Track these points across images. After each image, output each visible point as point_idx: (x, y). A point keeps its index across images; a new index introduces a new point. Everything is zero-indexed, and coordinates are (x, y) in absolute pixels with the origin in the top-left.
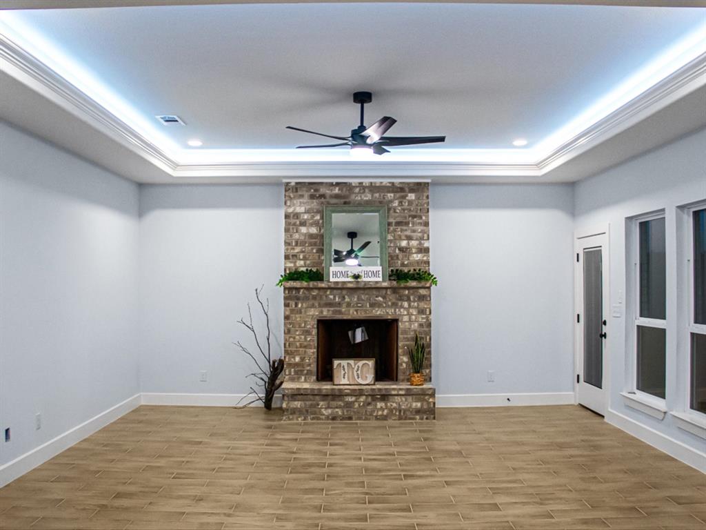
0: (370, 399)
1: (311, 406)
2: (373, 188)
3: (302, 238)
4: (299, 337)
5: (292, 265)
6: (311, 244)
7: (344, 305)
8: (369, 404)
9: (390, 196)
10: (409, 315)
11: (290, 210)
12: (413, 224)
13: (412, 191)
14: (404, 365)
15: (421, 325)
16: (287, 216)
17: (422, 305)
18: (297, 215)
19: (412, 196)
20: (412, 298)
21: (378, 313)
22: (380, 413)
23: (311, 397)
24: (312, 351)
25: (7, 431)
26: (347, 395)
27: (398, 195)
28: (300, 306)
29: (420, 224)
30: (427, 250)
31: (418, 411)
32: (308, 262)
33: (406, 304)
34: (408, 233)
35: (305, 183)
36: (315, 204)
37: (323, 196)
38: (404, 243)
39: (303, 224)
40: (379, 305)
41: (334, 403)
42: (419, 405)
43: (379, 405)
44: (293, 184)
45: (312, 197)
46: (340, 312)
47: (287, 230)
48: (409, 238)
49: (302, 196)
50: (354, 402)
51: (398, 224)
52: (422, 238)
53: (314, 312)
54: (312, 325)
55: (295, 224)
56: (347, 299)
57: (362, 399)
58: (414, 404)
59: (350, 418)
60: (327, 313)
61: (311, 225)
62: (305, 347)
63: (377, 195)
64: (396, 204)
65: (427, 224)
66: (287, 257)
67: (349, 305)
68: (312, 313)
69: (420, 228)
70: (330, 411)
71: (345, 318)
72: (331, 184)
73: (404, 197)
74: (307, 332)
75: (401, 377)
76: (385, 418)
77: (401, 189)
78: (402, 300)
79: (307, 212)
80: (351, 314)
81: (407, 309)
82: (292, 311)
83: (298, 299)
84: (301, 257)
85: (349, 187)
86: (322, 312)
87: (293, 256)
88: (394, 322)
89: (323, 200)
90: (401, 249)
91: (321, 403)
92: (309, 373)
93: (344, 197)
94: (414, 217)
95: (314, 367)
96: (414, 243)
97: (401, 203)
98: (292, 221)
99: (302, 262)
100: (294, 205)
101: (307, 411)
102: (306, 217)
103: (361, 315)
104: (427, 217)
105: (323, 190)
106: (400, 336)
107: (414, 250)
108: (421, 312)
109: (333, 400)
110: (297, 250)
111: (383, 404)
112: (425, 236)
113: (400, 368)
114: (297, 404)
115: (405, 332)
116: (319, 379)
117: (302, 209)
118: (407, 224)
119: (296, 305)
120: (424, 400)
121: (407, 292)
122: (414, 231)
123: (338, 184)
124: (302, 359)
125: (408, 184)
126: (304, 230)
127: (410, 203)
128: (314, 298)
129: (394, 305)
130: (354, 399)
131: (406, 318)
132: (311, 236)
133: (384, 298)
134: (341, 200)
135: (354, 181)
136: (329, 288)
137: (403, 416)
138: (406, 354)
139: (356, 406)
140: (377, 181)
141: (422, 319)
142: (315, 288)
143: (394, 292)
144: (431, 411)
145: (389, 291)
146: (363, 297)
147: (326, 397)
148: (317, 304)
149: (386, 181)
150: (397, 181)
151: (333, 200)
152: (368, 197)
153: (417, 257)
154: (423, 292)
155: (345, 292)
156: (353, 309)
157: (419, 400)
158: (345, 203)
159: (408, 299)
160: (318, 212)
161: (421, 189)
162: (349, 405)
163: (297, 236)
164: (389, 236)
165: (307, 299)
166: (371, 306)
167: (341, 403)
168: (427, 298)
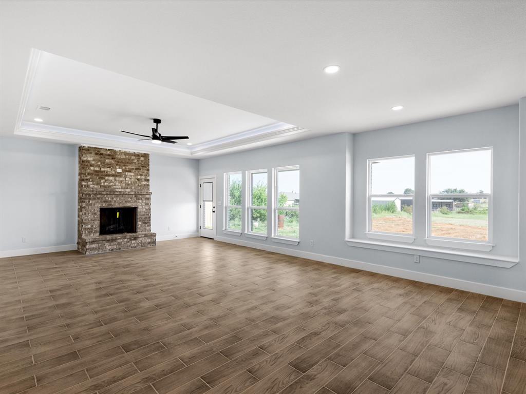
0: (129, 240)
1: (101, 246)
2: (126, 153)
3: (91, 172)
4: (90, 216)
5: (86, 184)
6: (95, 175)
7: (113, 202)
8: (128, 242)
9: (133, 157)
10: (142, 206)
11: (85, 159)
12: (143, 170)
13: (142, 156)
14: (140, 226)
15: (147, 210)
16: (83, 161)
17: (147, 202)
18: (88, 161)
19: (142, 159)
20: (143, 199)
21: (129, 205)
22: (133, 245)
23: (101, 242)
24: (97, 222)
27: (137, 157)
28: (91, 202)
29: (146, 170)
30: (148, 180)
31: (149, 243)
32: (94, 183)
33: (140, 201)
34: (141, 173)
35: (92, 147)
36: (98, 157)
37: (102, 154)
38: (139, 177)
39: (92, 165)
40: (129, 202)
41: (112, 243)
42: (150, 240)
43: (133, 242)
44: (86, 147)
45: (96, 154)
46: (111, 205)
48: (141, 175)
49: (91, 153)
50: (121, 242)
51: (137, 169)
52: (147, 176)
54: (97, 211)
55: (87, 165)
56: (115, 199)
57: (126, 240)
58: (148, 240)
59: (120, 249)
60: (104, 205)
61: (96, 166)
62: (94, 220)
63: (127, 156)
64: (136, 161)
65: (148, 170)
67: (115, 201)
68: (97, 206)
69: (146, 172)
70: (110, 247)
71: (114, 207)
72: (106, 150)
73: (139, 159)
74: (95, 214)
75: (138, 230)
76: (136, 247)
77: (138, 155)
78: (139, 200)
79: (94, 160)
80: (116, 205)
81: (141, 203)
83: (90, 199)
84: (91, 180)
85: (115, 152)
86: (102, 205)
87: (86, 180)
88: (135, 209)
89: (102, 156)
90: (138, 179)
91: (106, 244)
92: (96, 232)
93: (113, 156)
94: (143, 167)
95: (98, 229)
96: (143, 177)
97: (138, 161)
98: (84, 164)
99: (91, 183)
100: (87, 157)
101: (99, 248)
102: (93, 162)
103: (121, 206)
104: (149, 167)
105: (102, 152)
106: (138, 214)
107: (143, 180)
108: (147, 204)
110: (89, 177)
111: (135, 241)
112: (148, 175)
113: (138, 227)
114: (94, 246)
115: (140, 212)
116: (102, 234)
117: (91, 159)
118: (140, 169)
119: (89, 202)
120: (152, 238)
121: (141, 196)
122: (143, 172)
123: (109, 150)
124: (92, 226)
125: (141, 153)
126: (92, 168)
127: (142, 161)
128: (98, 199)
129: (136, 202)
130: (122, 240)
131: (140, 207)
132: (96, 171)
133: (131, 198)
134: (110, 157)
135: (117, 150)
136: (107, 194)
137: (143, 245)
138: (140, 221)
139: (123, 243)
140: (128, 151)
141: (147, 207)
142: (99, 194)
143: (135, 196)
144: (154, 242)
145: (134, 196)
146: (122, 198)
147: (108, 241)
148: (100, 201)
149: (132, 151)
150: (136, 152)
151: (107, 157)
152: (123, 157)
153: (145, 183)
154: (147, 196)
155: (113, 196)
156: (117, 203)
157: (150, 238)
158: (113, 159)
159: (142, 199)
160: (99, 161)
161: (146, 156)
162: (120, 243)
163: (89, 171)
164: (132, 174)
165: (94, 199)
166: (126, 202)
167: (116, 243)
168: (149, 199)
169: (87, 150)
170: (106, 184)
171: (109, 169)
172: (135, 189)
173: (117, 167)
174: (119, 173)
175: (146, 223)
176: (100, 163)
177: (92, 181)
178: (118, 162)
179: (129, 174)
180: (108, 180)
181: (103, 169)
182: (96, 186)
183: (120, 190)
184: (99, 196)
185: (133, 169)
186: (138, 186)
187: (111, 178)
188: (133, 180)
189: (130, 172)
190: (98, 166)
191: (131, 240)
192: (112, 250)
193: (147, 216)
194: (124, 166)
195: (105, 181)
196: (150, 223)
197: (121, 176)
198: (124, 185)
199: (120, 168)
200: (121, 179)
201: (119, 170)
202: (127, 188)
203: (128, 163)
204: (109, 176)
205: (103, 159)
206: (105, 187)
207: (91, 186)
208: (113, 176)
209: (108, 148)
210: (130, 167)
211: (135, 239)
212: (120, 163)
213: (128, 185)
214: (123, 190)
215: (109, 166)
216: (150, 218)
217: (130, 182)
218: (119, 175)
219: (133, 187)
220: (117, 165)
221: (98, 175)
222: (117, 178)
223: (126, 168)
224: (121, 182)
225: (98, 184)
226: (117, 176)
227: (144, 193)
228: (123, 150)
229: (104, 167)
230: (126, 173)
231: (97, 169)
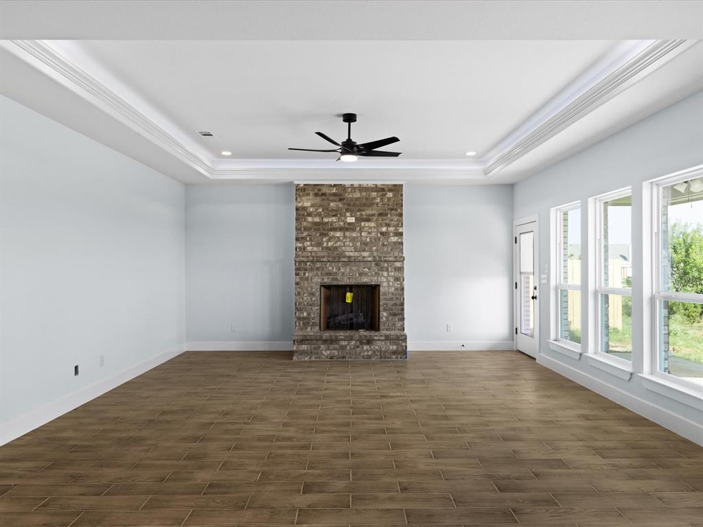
0: (358, 343)
1: (315, 348)
2: (361, 189)
3: (309, 225)
4: (306, 298)
5: (301, 245)
6: (315, 230)
7: (340, 274)
8: (358, 347)
9: (374, 194)
10: (388, 281)
11: (300, 205)
12: (391, 215)
13: (390, 190)
14: (384, 318)
15: (396, 289)
16: (297, 209)
17: (397, 274)
18: (304, 208)
19: (390, 195)
20: (390, 269)
21: (365, 280)
22: (366, 353)
23: (315, 341)
24: (316, 308)
25: (76, 368)
26: (342, 340)
27: (380, 194)
28: (307, 275)
29: (397, 215)
30: (401, 234)
31: (394, 353)
32: (313, 243)
33: (385, 274)
34: (387, 222)
35: (310, 185)
36: (318, 200)
37: (324, 194)
38: (384, 229)
39: (309, 215)
40: (366, 274)
41: (332, 346)
42: (395, 347)
43: (365, 347)
44: (302, 185)
45: (316, 195)
46: (336, 279)
47: (297, 219)
48: (388, 225)
49: (308, 194)
50: (346, 346)
51: (380, 215)
52: (397, 226)
53: (317, 280)
54: (316, 289)
55: (303, 215)
56: (342, 270)
57: (353, 343)
58: (391, 347)
59: (343, 357)
60: (327, 280)
61: (315, 216)
62: (311, 305)
63: (364, 194)
64: (378, 200)
65: (401, 215)
66: (297, 239)
67: (343, 274)
68: (316, 281)
69: (396, 218)
70: (328, 352)
71: (340, 284)
72: (331, 186)
73: (384, 195)
74: (313, 294)
75: (381, 327)
76: (370, 357)
77: (383, 190)
78: (382, 270)
79: (312, 206)
80: (345, 281)
81: (386, 278)
82: (301, 278)
83: (306, 270)
84: (308, 239)
85: (342, 187)
86: (323, 279)
87: (302, 238)
88: (377, 287)
89: (324, 197)
90: (382, 233)
91: (322, 346)
92: (314, 324)
93: (340, 195)
94: (392, 210)
95: (317, 320)
96: (392, 229)
97: (382, 199)
98: (301, 213)
99: (309, 243)
100: (302, 201)
101: (312, 352)
102: (311, 210)
103: (353, 282)
104: (402, 210)
105: (324, 190)
106: (381, 297)
107: (391, 234)
108: (397, 279)
109: (331, 344)
110: (305, 234)
111: (368, 347)
112: (400, 224)
113: (381, 320)
114: (304, 347)
115: (385, 294)
116: (322, 329)
117: (309, 204)
118: (386, 215)
119: (305, 274)
120: (399, 344)
121: (387, 265)
122: (392, 220)
123: (335, 185)
124: (309, 314)
125: (388, 185)
126: (310, 219)
127: (389, 199)
128: (318, 269)
129: (377, 274)
130: (346, 343)
131: (385, 284)
132: (316, 224)
133: (369, 269)
134: (338, 198)
135: (347, 183)
136: (329, 261)
137: (383, 356)
138: (385, 310)
139: (348, 348)
140: (364, 183)
141: (397, 285)
142: (318, 261)
143: (377, 265)
144: (404, 352)
145: (373, 264)
146: (354, 268)
147: (325, 341)
148: (319, 274)
149: (371, 183)
150: (379, 183)
151: (332, 198)
152: (357, 195)
153: (394, 239)
154: (398, 264)
155: (340, 264)
156: (346, 276)
157: (395, 344)
158: (340, 200)
159: (387, 270)
160: (320, 206)
161: (397, 189)
162: (343, 348)
163: (305, 224)
164: (372, 224)
165: (312, 269)
166: (360, 275)
167: (337, 346)
168: (401, 269)
169: (302, 190)
170: (330, 244)
171: (334, 219)
172: (377, 250)
173: (348, 214)
174: (350, 224)
175: (395, 315)
176: (320, 210)
177: (311, 240)
178: (349, 205)
179: (367, 224)
180: (333, 237)
181: (326, 220)
182: (315, 249)
183: (352, 254)
184: (318, 265)
185: (373, 215)
186: (383, 245)
187: (338, 234)
188: (373, 234)
189: (368, 220)
190: (319, 215)
191: (362, 343)
192: (331, 358)
193: (398, 302)
194: (359, 210)
195: (329, 240)
196: (403, 315)
197: (354, 230)
198: (359, 244)
199: (351, 216)
200: (354, 235)
201: (351, 220)
202: (365, 251)
203: (365, 205)
204: (335, 230)
205: (325, 203)
206: (328, 248)
207: (309, 249)
208: (341, 229)
209: (333, 183)
210: (369, 212)
211: (369, 342)
212: (352, 206)
213: (366, 244)
214: (357, 254)
215: (335, 212)
216: (402, 304)
217: (368, 240)
218: (350, 227)
219: (375, 248)
220: (347, 210)
221: (318, 229)
222: (348, 234)
223: (361, 215)
224: (353, 240)
225: (319, 244)
226: (347, 230)
227: (390, 259)
228: (356, 183)
229: (328, 216)
230: (363, 223)
231: (317, 220)
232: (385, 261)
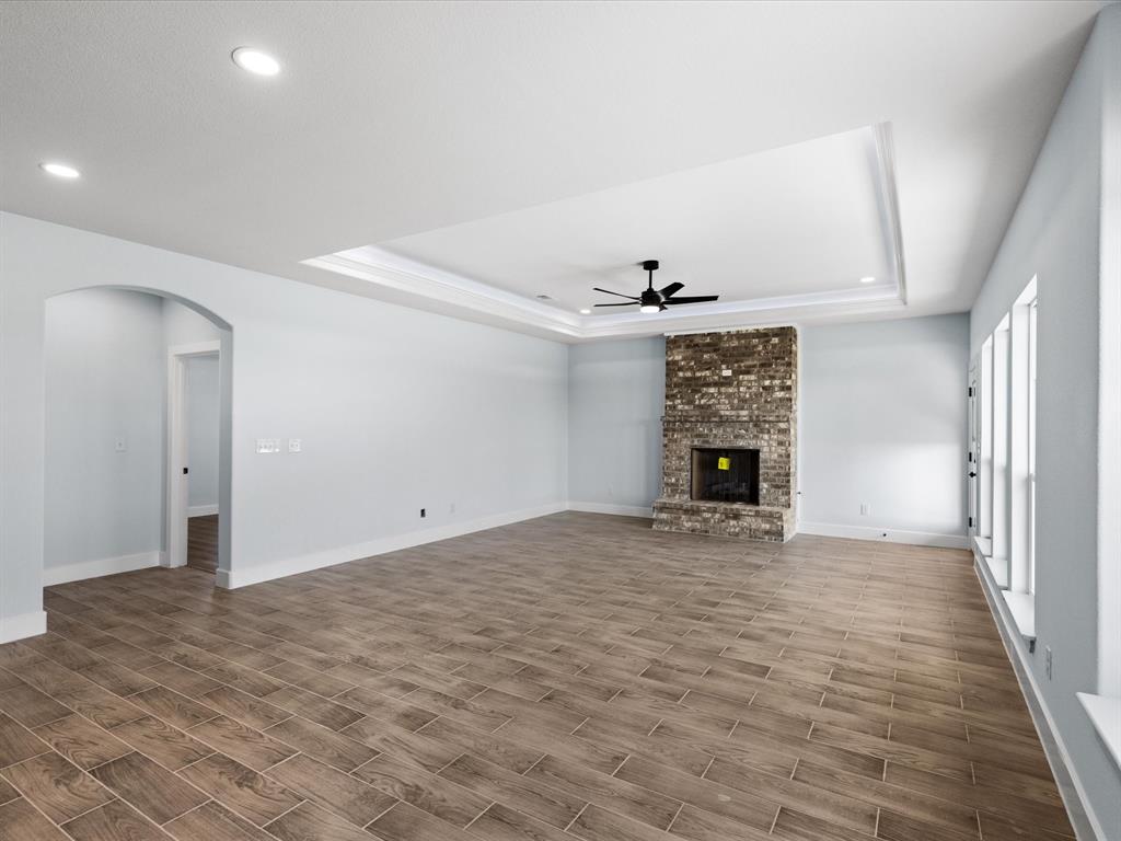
0: (724, 517)
1: (675, 518)
2: (739, 336)
3: (680, 381)
4: (675, 463)
5: (671, 403)
6: (686, 386)
7: (712, 437)
8: (723, 521)
9: (755, 341)
10: (770, 446)
11: (670, 359)
12: (776, 365)
13: (776, 335)
14: (764, 491)
15: (781, 456)
16: (668, 364)
17: (781, 437)
18: (675, 362)
19: (775, 340)
20: (772, 431)
21: (741, 443)
22: (733, 530)
23: (678, 511)
24: (685, 475)
25: (423, 511)
26: (704, 511)
27: (762, 340)
28: (676, 436)
29: (783, 365)
30: (789, 388)
31: (767, 533)
32: (684, 401)
33: (766, 437)
34: (772, 373)
35: (682, 336)
36: (690, 352)
37: (697, 345)
38: (767, 383)
39: (680, 369)
40: (742, 437)
41: (694, 518)
42: (768, 526)
43: (732, 522)
44: (673, 337)
45: (688, 347)
46: (707, 442)
47: (667, 375)
48: (772, 378)
49: (680, 347)
50: (710, 518)
51: (762, 365)
52: (785, 378)
53: (686, 442)
54: (685, 452)
55: (674, 370)
56: (714, 432)
57: (717, 516)
58: (763, 526)
59: (706, 532)
60: (698, 443)
61: (687, 370)
62: (680, 470)
63: (743, 341)
64: (760, 348)
65: (789, 364)
66: (667, 397)
67: (715, 436)
68: (685, 443)
69: (782, 368)
70: (690, 524)
71: (712, 447)
72: (704, 335)
73: (768, 341)
74: (681, 458)
75: (761, 501)
76: (737, 535)
77: (766, 335)
78: (763, 433)
79: (684, 359)
80: (718, 444)
81: (768, 442)
82: (670, 440)
83: (674, 430)
84: (679, 396)
85: (719, 336)
86: (694, 442)
87: (672, 396)
88: (755, 454)
89: (697, 348)
90: (764, 388)
91: (683, 517)
92: (683, 492)
93: (716, 345)
94: (777, 358)
95: (686, 488)
96: (777, 382)
97: (765, 346)
98: (671, 367)
99: (679, 401)
100: (673, 354)
101: (670, 522)
102: (683, 363)
103: (726, 445)
104: (790, 358)
105: (697, 340)
106: (761, 465)
107: (776, 389)
108: (781, 443)
109: (693, 514)
110: (676, 391)
111: (735, 522)
112: (788, 375)
113: (761, 493)
114: (664, 516)
115: (765, 461)
116: (694, 497)
117: (680, 357)
118: (770, 365)
119: (673, 435)
120: (773, 523)
121: (767, 426)
122: (777, 371)
123: (709, 334)
124: (677, 480)
125: (772, 329)
126: (681, 374)
127: (774, 346)
128: (687, 430)
129: (756, 437)
130: (710, 515)
131: (766, 449)
132: (687, 379)
133: (747, 431)
134: (712, 348)
135: (723, 331)
136: (697, 421)
137: (754, 535)
138: (765, 480)
139: (712, 521)
140: (743, 329)
141: (781, 450)
142: (686, 421)
143: (755, 425)
144: (780, 534)
145: (751, 425)
146: (728, 430)
147: (686, 511)
148: (689, 435)
149: (751, 329)
150: (761, 327)
151: (705, 349)
152: (735, 343)
153: (780, 394)
154: (783, 426)
155: (712, 425)
156: (719, 438)
157: (768, 522)
158: (715, 351)
159: (769, 432)
160: (692, 359)
161: (787, 334)
162: (706, 520)
163: (675, 379)
164: (753, 377)
165: (681, 430)
166: (736, 437)
167: (700, 518)
168: (786, 431)
169: (672, 343)
170: (703, 402)
171: (708, 373)
172: (758, 408)
173: (724, 366)
174: (725, 378)
175: (777, 487)
176: (693, 363)
177: (681, 398)
178: (724, 356)
179: (746, 377)
180: (707, 393)
181: (698, 374)
182: (686, 407)
183: (728, 413)
184: (688, 425)
185: (754, 366)
186: (766, 401)
187: (712, 390)
188: (753, 389)
189: (748, 373)
190: (691, 369)
191: (727, 517)
192: (693, 531)
193: (782, 472)
194: (737, 362)
195: (702, 397)
196: (789, 488)
197: (730, 385)
198: (736, 401)
199: (728, 368)
200: (731, 390)
201: (727, 373)
202: (742, 409)
203: (744, 355)
204: (708, 385)
205: (698, 355)
206: (701, 407)
207: (680, 407)
208: (716, 384)
209: (706, 332)
210: (750, 363)
211: (737, 516)
212: (729, 357)
213: (745, 401)
214: (733, 413)
215: (709, 366)
216: (788, 475)
217: (747, 396)
218: (727, 382)
219: (755, 406)
220: (723, 362)
221: (690, 385)
222: (723, 389)
223: (740, 367)
224: (729, 396)
225: (691, 402)
226: (722, 385)
227: (771, 419)
228: (733, 330)
229: (700, 370)
230: (741, 377)
231: (689, 374)
232: (765, 421)
